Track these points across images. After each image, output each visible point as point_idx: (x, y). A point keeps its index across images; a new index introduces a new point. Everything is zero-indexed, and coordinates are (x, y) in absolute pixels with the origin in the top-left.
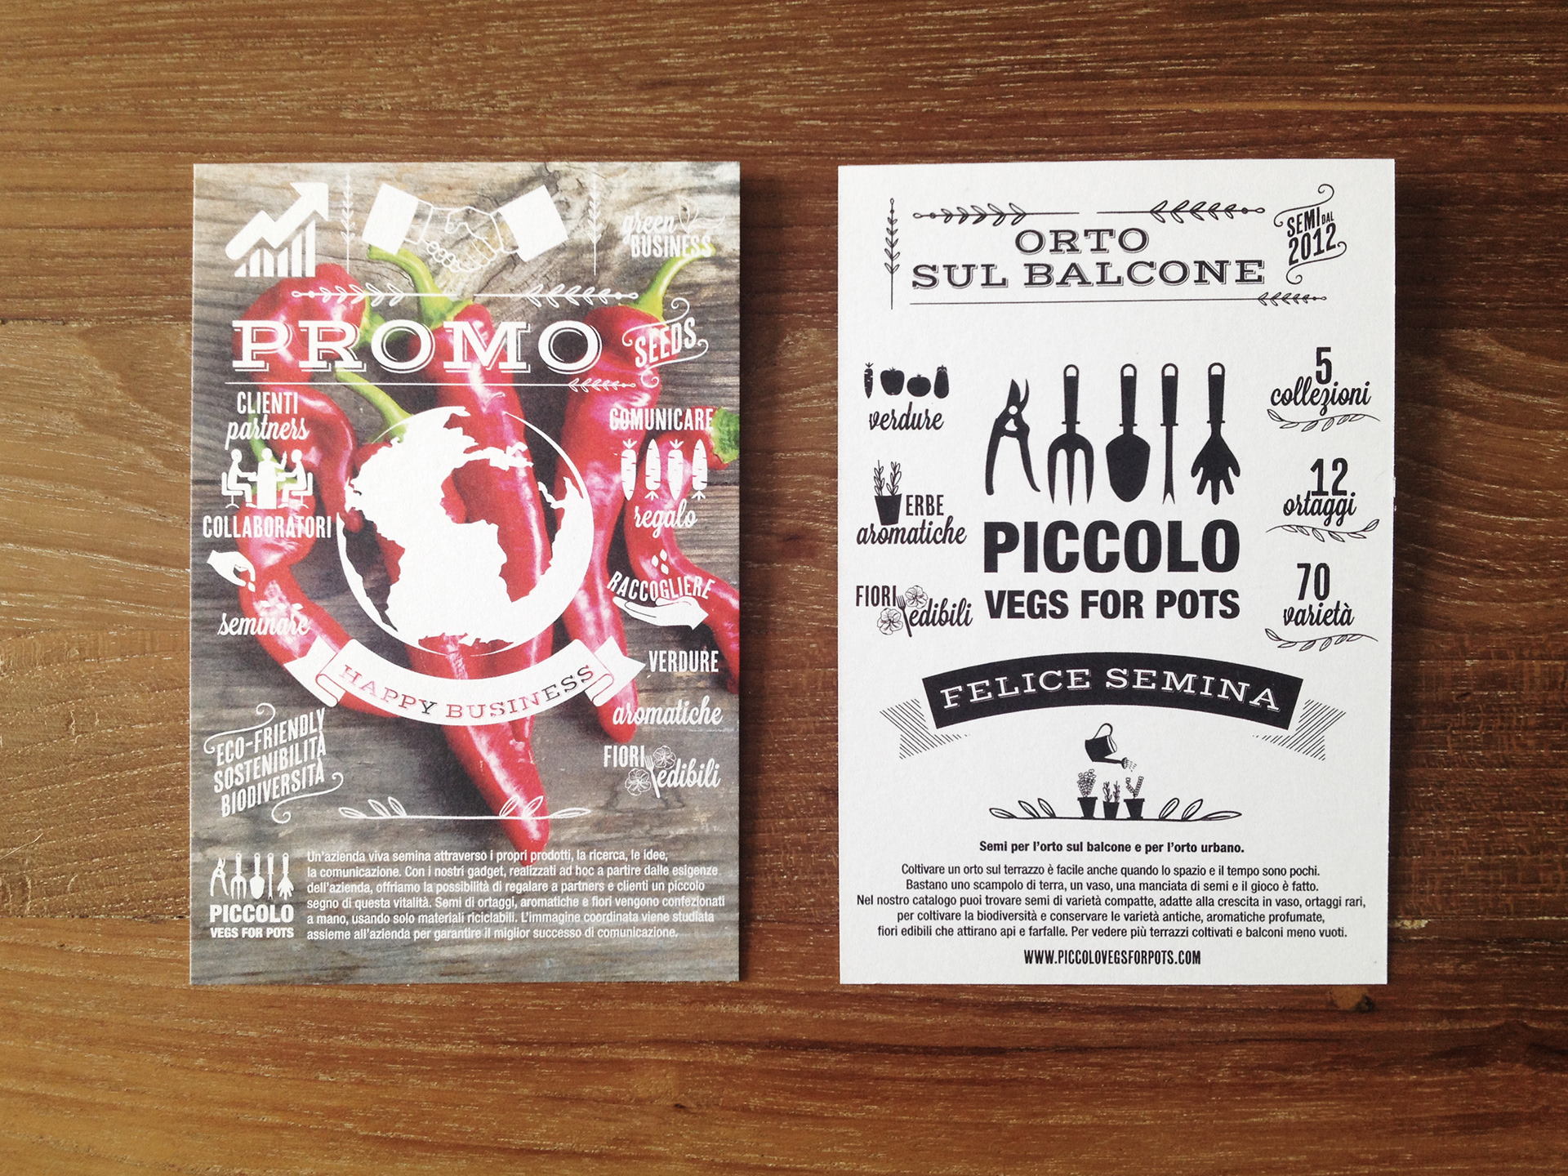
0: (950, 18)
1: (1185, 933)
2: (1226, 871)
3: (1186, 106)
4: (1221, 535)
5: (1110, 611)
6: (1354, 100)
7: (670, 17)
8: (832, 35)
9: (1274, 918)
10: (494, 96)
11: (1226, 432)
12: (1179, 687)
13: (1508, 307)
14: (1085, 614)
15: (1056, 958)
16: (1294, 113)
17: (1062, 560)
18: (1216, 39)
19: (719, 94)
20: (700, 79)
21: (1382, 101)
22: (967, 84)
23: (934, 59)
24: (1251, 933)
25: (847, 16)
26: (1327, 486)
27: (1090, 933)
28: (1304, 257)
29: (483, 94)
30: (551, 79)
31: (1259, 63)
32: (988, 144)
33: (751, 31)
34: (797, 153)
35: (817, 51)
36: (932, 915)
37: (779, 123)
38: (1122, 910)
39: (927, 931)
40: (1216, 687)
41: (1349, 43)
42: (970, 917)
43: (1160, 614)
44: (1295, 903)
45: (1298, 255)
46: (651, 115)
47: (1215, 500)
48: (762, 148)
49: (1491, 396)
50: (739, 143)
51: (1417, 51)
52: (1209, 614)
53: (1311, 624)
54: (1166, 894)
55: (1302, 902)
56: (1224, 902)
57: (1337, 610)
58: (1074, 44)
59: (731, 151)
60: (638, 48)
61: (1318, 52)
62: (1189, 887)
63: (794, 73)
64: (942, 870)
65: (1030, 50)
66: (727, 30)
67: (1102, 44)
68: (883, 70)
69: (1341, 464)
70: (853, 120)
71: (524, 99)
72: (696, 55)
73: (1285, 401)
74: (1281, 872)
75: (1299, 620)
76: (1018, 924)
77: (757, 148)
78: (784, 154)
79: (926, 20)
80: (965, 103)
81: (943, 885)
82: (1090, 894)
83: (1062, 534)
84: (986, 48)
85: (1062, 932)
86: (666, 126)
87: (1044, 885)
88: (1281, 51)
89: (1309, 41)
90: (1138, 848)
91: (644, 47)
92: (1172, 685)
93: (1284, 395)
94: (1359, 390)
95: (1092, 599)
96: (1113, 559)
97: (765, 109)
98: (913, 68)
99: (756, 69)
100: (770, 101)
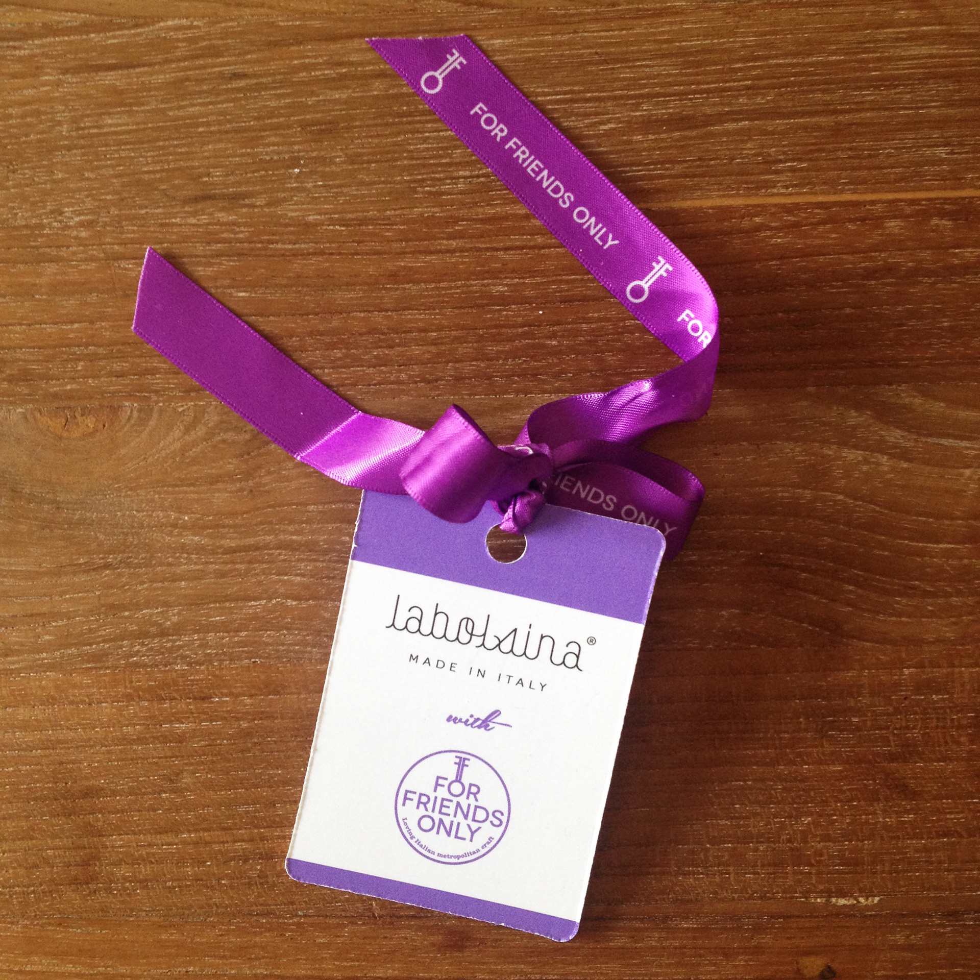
0: (445, 138)
6: (790, 194)
7: (209, 143)
8: (346, 155)
10: (61, 213)
13: (927, 364)
16: (737, 208)
18: (670, 147)
19: (253, 206)
20: (235, 193)
21: (813, 194)
22: (462, 193)
23: (433, 173)
25: (358, 138)
29: (52, 212)
30: (109, 197)
31: (706, 166)
32: (482, 243)
33: (278, 153)
34: (319, 253)
35: (334, 168)
37: (308, 227)
41: (784, 146)
46: (193, 225)
48: (291, 250)
49: (916, 441)
50: (271, 246)
51: (843, 150)
59: (263, 252)
60: (180, 169)
61: (758, 155)
63: (315, 186)
66: (257, 152)
68: (390, 183)
70: (367, 225)
71: (87, 214)
72: (232, 174)
77: (286, 250)
78: (309, 254)
79: (425, 140)
80: (461, 209)
88: (725, 155)
89: (750, 145)
91: (188, 168)
97: (292, 217)
98: (415, 181)
99: (284, 184)
100: (296, 211)
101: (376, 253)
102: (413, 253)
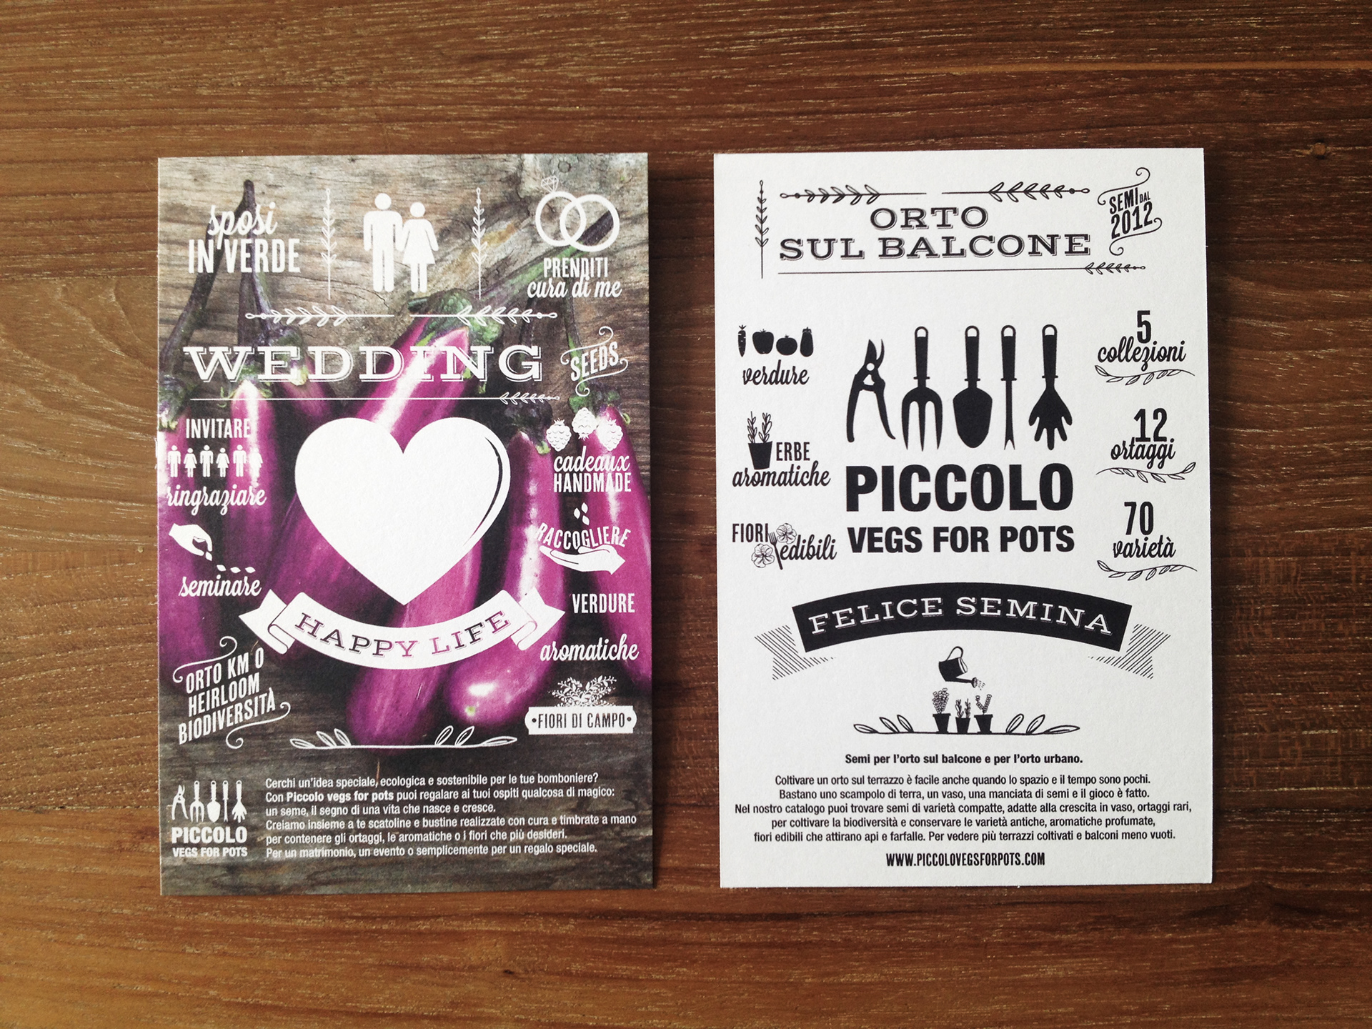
1: (1030, 836)
2: (1066, 780)
3: (945, 70)
4: (1056, 477)
5: (959, 545)
6: (1096, 62)
8: (631, 13)
9: (1110, 822)
10: (331, 72)
11: (1059, 386)
12: (1021, 613)
14: (937, 549)
15: (915, 861)
16: (1042, 74)
17: (915, 500)
18: (973, 9)
19: (532, 66)
20: (514, 53)
21: (1121, 61)
22: (752, 54)
23: (722, 32)
24: (1090, 836)
26: (1149, 433)
27: (945, 837)
28: (1125, 232)
29: (322, 71)
30: (382, 56)
31: (1010, 30)
32: (772, 107)
33: (559, 11)
34: (601, 117)
35: (617, 27)
36: (803, 823)
37: (586, 90)
38: (974, 816)
39: (798, 837)
40: (1055, 613)
41: (1090, 11)
42: (837, 824)
43: (1004, 548)
44: (1127, 808)
45: (1119, 230)
46: (470, 86)
47: (1051, 445)
48: (570, 113)
50: (550, 109)
51: (1152, 17)
52: (1047, 548)
53: (1138, 556)
54: (1013, 802)
55: (1135, 807)
56: (1065, 808)
57: (1161, 543)
58: (846, 17)
59: (542, 115)
60: (458, 27)
61: (1062, 20)
62: (1033, 795)
63: (597, 46)
64: (811, 780)
65: (807, 23)
66: (537, 10)
67: (871, 16)
68: (677, 43)
69: (1161, 414)
70: (651, 87)
71: (358, 74)
72: (511, 32)
73: (1110, 359)
74: (1116, 780)
75: (1127, 553)
76: (881, 830)
77: (566, 113)
78: (590, 118)
80: (751, 71)
81: (812, 795)
82: (944, 802)
83: (915, 476)
84: (767, 22)
85: (920, 837)
86: (487, 95)
87: (904, 794)
88: (1029, 18)
89: (1055, 10)
90: (988, 760)
91: (464, 26)
92: (1016, 611)
93: (1110, 353)
94: (1176, 348)
95: (943, 534)
96: (961, 498)
97: (572, 78)
98: (703, 41)
99: (564, 43)
100: (576, 72)
101: (661, 117)
102: (699, 117)
